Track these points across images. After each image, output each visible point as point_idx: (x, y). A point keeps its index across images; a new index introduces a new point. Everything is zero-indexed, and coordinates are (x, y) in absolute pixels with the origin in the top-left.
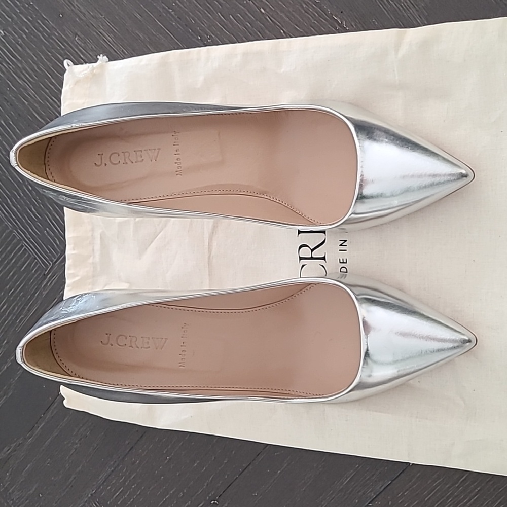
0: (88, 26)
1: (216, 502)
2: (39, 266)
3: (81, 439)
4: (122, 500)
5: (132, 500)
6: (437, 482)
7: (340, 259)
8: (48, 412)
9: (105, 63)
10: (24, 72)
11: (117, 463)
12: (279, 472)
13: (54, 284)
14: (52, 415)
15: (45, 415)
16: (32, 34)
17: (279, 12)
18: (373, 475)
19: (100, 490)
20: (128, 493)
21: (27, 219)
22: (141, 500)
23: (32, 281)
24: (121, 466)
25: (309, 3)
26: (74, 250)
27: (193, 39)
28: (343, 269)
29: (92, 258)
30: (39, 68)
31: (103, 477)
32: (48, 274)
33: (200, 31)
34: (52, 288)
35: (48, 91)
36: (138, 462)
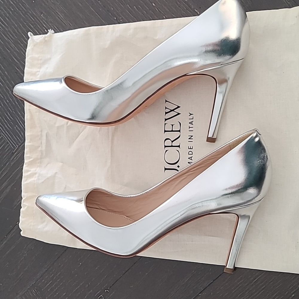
0: (49, 8)
1: (108, 291)
2: (10, 148)
3: (28, 251)
4: (51, 288)
5: (57, 288)
6: (240, 282)
7: (188, 147)
8: (9, 235)
9: (52, 34)
10: (9, 33)
11: (49, 266)
12: (147, 274)
13: (18, 159)
14: (12, 236)
15: (7, 236)
16: (15, 11)
17: (164, 6)
18: (203, 277)
19: (38, 282)
20: (55, 284)
21: (5, 119)
22: (62, 288)
23: (5, 156)
24: (51, 268)
25: (181, 2)
26: (30, 143)
27: (112, 19)
28: (190, 152)
29: (40, 147)
30: (18, 31)
31: (40, 274)
32: (15, 152)
33: (116, 15)
34: (17, 161)
35: (22, 45)
36: (62, 266)
